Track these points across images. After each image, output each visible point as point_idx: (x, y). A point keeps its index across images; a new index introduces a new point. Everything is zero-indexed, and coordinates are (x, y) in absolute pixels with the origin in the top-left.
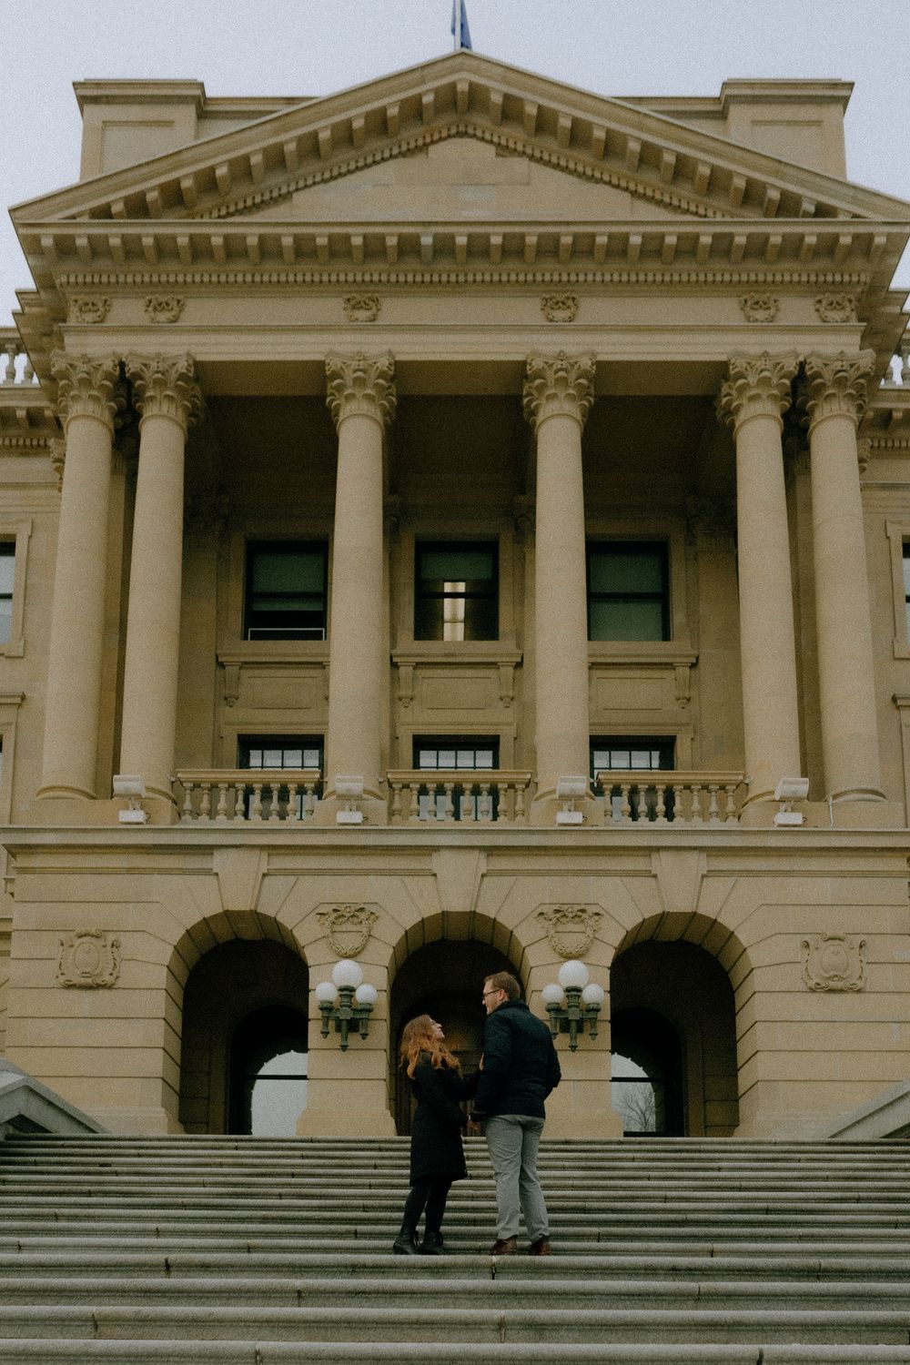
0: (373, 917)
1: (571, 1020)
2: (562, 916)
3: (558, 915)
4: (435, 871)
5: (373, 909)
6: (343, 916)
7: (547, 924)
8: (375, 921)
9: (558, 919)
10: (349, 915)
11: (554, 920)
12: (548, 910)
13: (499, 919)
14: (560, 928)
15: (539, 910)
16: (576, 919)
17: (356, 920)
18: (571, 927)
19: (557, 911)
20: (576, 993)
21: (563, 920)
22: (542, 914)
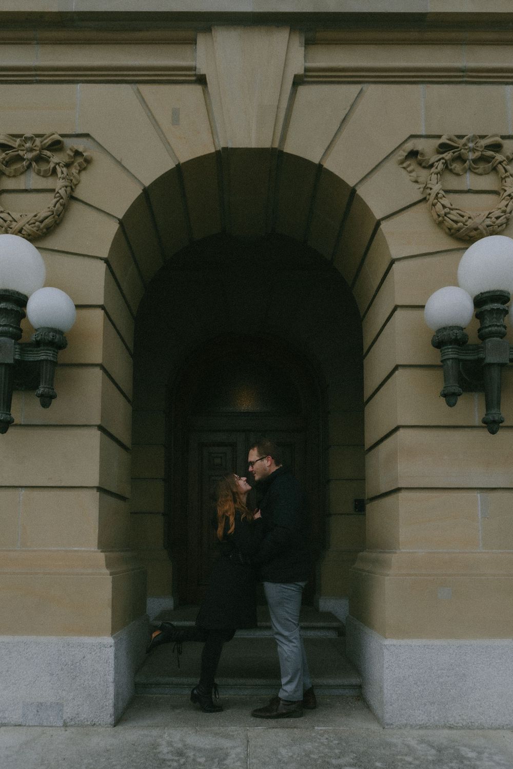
0: (80, 160)
1: (490, 365)
2: (454, 160)
3: (448, 156)
4: (202, 69)
5: (80, 145)
6: (20, 158)
7: (423, 174)
8: (85, 169)
9: (446, 164)
10: (29, 156)
11: (440, 166)
12: (427, 147)
13: (328, 165)
14: (453, 182)
15: (409, 146)
16: (482, 167)
17: (44, 167)
18: (470, 181)
19: (444, 148)
20: (496, 306)
21: (457, 167)
22: (413, 154)
